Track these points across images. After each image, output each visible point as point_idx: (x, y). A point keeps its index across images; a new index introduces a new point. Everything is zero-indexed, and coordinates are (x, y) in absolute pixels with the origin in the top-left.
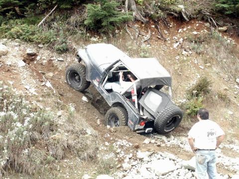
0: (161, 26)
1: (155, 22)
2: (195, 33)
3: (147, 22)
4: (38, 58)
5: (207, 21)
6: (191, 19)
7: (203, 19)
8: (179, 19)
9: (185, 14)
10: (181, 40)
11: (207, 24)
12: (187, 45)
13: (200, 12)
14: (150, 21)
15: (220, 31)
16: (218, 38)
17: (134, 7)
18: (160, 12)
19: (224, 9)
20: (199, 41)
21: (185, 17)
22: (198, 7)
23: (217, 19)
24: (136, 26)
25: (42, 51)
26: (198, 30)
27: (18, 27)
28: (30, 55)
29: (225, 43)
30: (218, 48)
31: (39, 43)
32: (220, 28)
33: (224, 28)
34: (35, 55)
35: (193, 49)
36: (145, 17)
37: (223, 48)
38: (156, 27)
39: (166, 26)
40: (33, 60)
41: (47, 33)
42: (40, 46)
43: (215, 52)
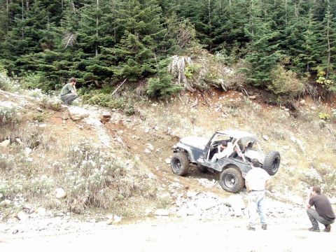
0: (205, 95)
1: (201, 92)
2: (232, 100)
3: (195, 92)
4: (112, 119)
5: (241, 91)
6: (228, 89)
7: (237, 90)
8: (220, 90)
9: (224, 86)
10: (221, 106)
11: (241, 94)
12: (225, 109)
13: (235, 84)
14: (197, 91)
15: (250, 99)
16: (249, 104)
17: (185, 80)
18: (205, 84)
19: (253, 82)
20: (235, 106)
21: (224, 88)
22: (233, 81)
23: (248, 91)
24: (187, 94)
25: (114, 114)
26: (234, 98)
27: (96, 95)
28: (105, 117)
29: (255, 108)
30: (249, 112)
31: (113, 108)
32: (251, 97)
33: (254, 97)
34: (109, 117)
35: (231, 112)
36: (194, 88)
37: (253, 112)
38: (202, 96)
39: (210, 95)
40: (108, 121)
41: (118, 100)
42: (114, 110)
43: (247, 115)
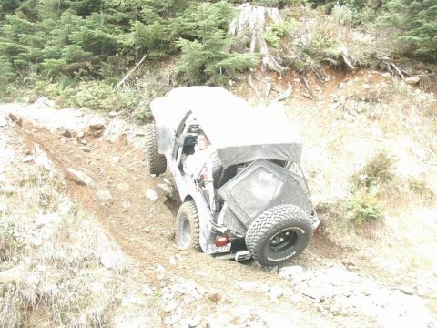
0: (310, 79)
1: (301, 73)
2: (367, 86)
3: (285, 72)
4: (106, 133)
5: (386, 70)
6: (360, 67)
7: (378, 68)
8: (340, 68)
9: (349, 58)
10: (342, 99)
11: (387, 75)
12: (352, 105)
13: (373, 56)
14: (292, 70)
15: (407, 83)
16: (404, 94)
17: (264, 50)
18: (309, 59)
20: (372, 99)
21: (349, 63)
22: (369, 51)
23: (402, 65)
24: (268, 78)
25: (113, 122)
26: (370, 82)
28: (94, 128)
29: (418, 100)
30: (406, 107)
31: (111, 110)
32: (407, 79)
33: (416, 79)
34: (102, 128)
35: (364, 111)
36: (284, 65)
37: (414, 108)
38: (303, 81)
39: (319, 79)
40: (97, 136)
42: (112, 113)
43: (402, 116)
